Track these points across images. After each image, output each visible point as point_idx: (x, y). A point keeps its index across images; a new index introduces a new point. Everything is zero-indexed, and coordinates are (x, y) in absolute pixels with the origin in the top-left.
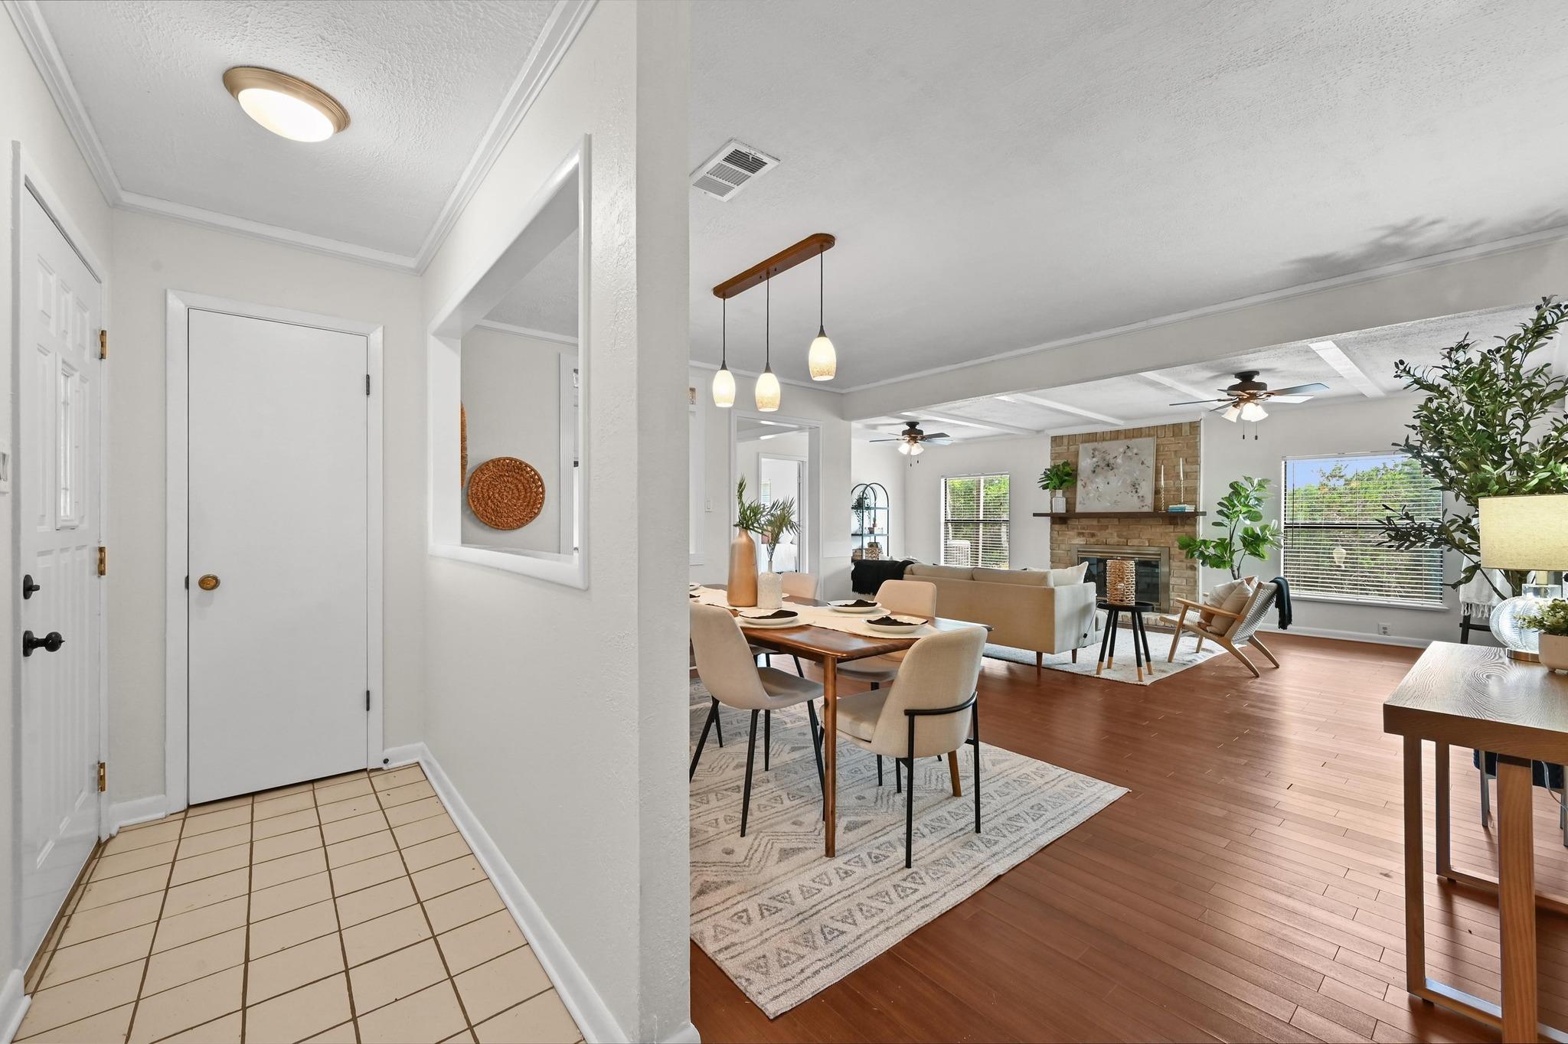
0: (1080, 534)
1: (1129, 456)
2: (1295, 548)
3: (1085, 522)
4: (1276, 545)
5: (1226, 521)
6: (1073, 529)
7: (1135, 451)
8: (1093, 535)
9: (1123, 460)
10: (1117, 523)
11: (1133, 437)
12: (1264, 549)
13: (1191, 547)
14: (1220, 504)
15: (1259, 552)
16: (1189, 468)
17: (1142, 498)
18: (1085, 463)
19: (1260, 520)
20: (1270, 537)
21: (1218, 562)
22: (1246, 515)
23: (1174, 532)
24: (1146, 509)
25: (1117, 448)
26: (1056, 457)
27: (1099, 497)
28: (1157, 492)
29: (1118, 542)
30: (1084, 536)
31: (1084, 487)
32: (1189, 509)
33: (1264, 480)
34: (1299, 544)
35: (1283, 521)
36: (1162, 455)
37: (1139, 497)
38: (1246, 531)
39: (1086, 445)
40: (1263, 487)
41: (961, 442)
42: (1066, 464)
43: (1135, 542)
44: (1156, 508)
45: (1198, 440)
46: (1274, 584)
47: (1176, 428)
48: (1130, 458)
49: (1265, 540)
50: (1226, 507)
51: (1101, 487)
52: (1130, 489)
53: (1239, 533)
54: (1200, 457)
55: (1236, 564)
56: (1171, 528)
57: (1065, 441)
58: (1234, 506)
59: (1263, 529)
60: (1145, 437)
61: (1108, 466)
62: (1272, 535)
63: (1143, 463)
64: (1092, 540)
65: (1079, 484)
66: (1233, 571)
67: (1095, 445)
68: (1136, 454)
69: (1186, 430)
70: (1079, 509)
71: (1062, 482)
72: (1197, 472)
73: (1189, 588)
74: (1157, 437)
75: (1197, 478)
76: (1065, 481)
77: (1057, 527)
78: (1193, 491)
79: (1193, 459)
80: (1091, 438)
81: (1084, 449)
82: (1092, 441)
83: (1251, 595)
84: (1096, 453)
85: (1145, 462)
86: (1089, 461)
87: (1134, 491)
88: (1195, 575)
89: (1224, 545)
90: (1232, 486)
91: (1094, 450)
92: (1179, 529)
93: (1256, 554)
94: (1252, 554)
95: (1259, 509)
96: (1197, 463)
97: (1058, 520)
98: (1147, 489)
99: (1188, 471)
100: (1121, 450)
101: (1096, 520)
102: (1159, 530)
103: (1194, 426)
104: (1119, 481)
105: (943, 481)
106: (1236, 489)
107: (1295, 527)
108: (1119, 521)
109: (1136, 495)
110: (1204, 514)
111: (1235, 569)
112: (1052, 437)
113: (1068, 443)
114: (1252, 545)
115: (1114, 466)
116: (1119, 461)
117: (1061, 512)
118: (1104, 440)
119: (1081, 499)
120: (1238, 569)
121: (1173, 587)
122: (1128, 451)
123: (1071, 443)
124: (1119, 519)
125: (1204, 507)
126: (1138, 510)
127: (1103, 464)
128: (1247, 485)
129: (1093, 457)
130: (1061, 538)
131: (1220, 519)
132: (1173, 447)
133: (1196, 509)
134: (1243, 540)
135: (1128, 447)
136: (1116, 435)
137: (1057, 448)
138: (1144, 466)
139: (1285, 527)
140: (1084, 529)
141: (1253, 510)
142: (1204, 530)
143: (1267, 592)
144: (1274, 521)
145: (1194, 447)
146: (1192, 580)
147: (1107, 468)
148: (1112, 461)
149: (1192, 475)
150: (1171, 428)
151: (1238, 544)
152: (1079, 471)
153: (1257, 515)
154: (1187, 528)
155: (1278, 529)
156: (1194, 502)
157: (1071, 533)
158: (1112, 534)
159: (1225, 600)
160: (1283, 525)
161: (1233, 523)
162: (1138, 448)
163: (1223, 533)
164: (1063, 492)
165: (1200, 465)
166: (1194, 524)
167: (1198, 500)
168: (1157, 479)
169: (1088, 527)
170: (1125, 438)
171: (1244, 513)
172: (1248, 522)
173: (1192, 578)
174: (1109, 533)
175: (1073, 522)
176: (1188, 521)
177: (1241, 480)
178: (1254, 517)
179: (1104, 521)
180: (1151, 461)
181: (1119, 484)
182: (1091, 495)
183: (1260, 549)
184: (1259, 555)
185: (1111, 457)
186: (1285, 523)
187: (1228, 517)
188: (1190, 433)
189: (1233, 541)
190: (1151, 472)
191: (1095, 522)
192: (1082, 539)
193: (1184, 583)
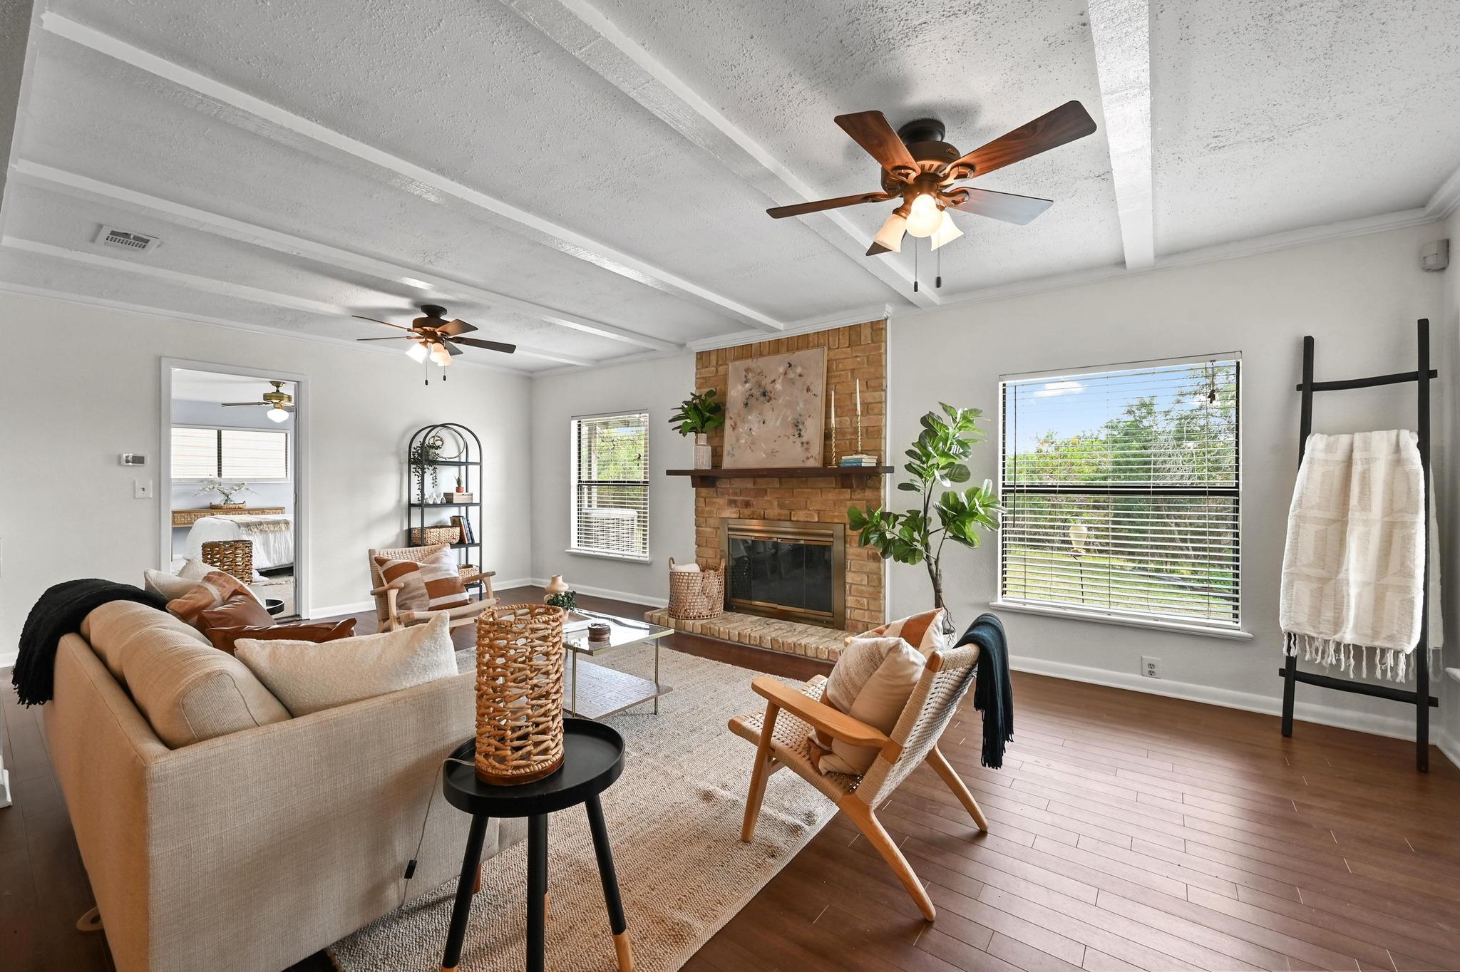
0: (732, 503)
1: (792, 379)
2: (1019, 526)
3: (738, 484)
4: (989, 522)
5: (918, 482)
6: (723, 494)
7: (799, 370)
8: (747, 504)
9: (783, 386)
10: (778, 486)
11: (798, 349)
12: (972, 528)
13: (866, 526)
14: (910, 453)
15: (964, 534)
16: (870, 396)
17: (806, 445)
18: (736, 392)
19: (968, 478)
20: (980, 509)
21: (906, 553)
22: (946, 471)
23: (851, 499)
24: (812, 463)
25: (774, 366)
26: (701, 384)
27: (753, 443)
28: (827, 436)
29: (780, 515)
30: (736, 506)
31: (734, 429)
32: (868, 461)
33: (971, 411)
34: (1023, 519)
35: (1000, 482)
36: (835, 376)
37: (802, 443)
38: (945, 497)
39: (738, 363)
40: (971, 422)
41: (588, 365)
42: (711, 393)
43: (800, 516)
44: (826, 460)
45: (883, 350)
46: (970, 650)
47: (854, 331)
48: (792, 382)
49: (973, 514)
50: (919, 458)
51: (755, 427)
52: (791, 430)
53: (936, 501)
54: (886, 378)
55: (933, 554)
56: (847, 493)
57: (713, 358)
58: (929, 456)
59: (971, 494)
60: (813, 347)
61: (764, 394)
62: (983, 505)
63: (808, 390)
64: (747, 512)
65: (728, 423)
66: (930, 565)
67: (749, 363)
68: (800, 375)
69: (866, 334)
70: (727, 463)
71: (704, 421)
72: (882, 402)
73: (871, 589)
74: (829, 349)
75: (881, 414)
76: (709, 419)
77: (704, 491)
78: (875, 433)
79: (876, 383)
80: (746, 352)
81: (735, 368)
82: (746, 358)
83: (918, 675)
84: (750, 376)
85: (811, 388)
86: (740, 387)
87: (796, 434)
88: (880, 568)
89: (916, 521)
90: (924, 421)
91: (747, 370)
92: (858, 495)
93: (961, 537)
94: (955, 537)
95: (964, 461)
96: (881, 388)
97: (702, 480)
98: (813, 431)
99: (869, 401)
100: (781, 370)
101: (751, 481)
102: (831, 496)
103: (877, 328)
104: (777, 420)
105: (574, 424)
106: (930, 426)
107: (1018, 491)
108: (780, 483)
109: (798, 441)
110: (891, 470)
111: (933, 561)
112: (697, 353)
113: (717, 363)
114: (954, 522)
115: (772, 395)
116: (778, 386)
117: (704, 468)
118: (761, 355)
119: (730, 449)
120: (936, 563)
121: (850, 588)
122: (790, 371)
123: (720, 363)
124: (780, 479)
125: (892, 458)
126: (801, 465)
127: (757, 393)
128: (946, 420)
129: (746, 382)
130: (708, 509)
131: (908, 477)
132: (850, 364)
133: (879, 463)
134: (943, 514)
135: (790, 365)
136: (778, 346)
137: (703, 370)
138: (810, 394)
139: (1004, 492)
140: (735, 494)
141: (957, 462)
142: (891, 495)
143: (953, 675)
144: (987, 480)
145: (877, 362)
146: (875, 576)
147: (762, 398)
148: (769, 388)
149: (874, 408)
150: (847, 334)
151: (935, 522)
152: (728, 405)
153: (963, 471)
154: (869, 494)
155: (994, 496)
156: (877, 451)
157: (721, 501)
158: (770, 502)
159: (859, 690)
160: (1000, 488)
161: (928, 484)
162: (802, 366)
163: (913, 501)
164: (708, 438)
165: (885, 391)
166: (877, 488)
167: (883, 448)
168: (828, 416)
169: (741, 492)
170: (788, 351)
171: (943, 468)
172: (947, 483)
173: (876, 574)
174: (769, 501)
175: (724, 484)
176: (870, 482)
177: (939, 412)
178: (958, 474)
179: (762, 483)
180: (819, 387)
181: (778, 423)
182: (743, 441)
183: (966, 530)
184: (964, 541)
185: (769, 380)
186: (1004, 485)
187: (921, 476)
188: (872, 340)
189: (928, 515)
190: (820, 403)
191: (749, 484)
192: (735, 510)
193: (865, 582)
